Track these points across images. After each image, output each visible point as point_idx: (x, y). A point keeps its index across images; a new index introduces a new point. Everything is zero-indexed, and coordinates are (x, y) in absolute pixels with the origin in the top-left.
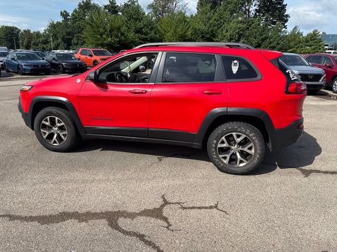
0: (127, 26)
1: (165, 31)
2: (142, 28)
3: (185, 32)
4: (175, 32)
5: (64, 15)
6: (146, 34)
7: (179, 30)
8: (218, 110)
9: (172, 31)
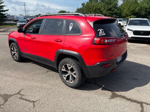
0: (104, 7)
1: (124, 9)
2: (111, 8)
3: (135, 9)
4: (129, 9)
5: (83, 4)
6: (113, 11)
7: (131, 8)
8: (61, 50)
9: (127, 9)
